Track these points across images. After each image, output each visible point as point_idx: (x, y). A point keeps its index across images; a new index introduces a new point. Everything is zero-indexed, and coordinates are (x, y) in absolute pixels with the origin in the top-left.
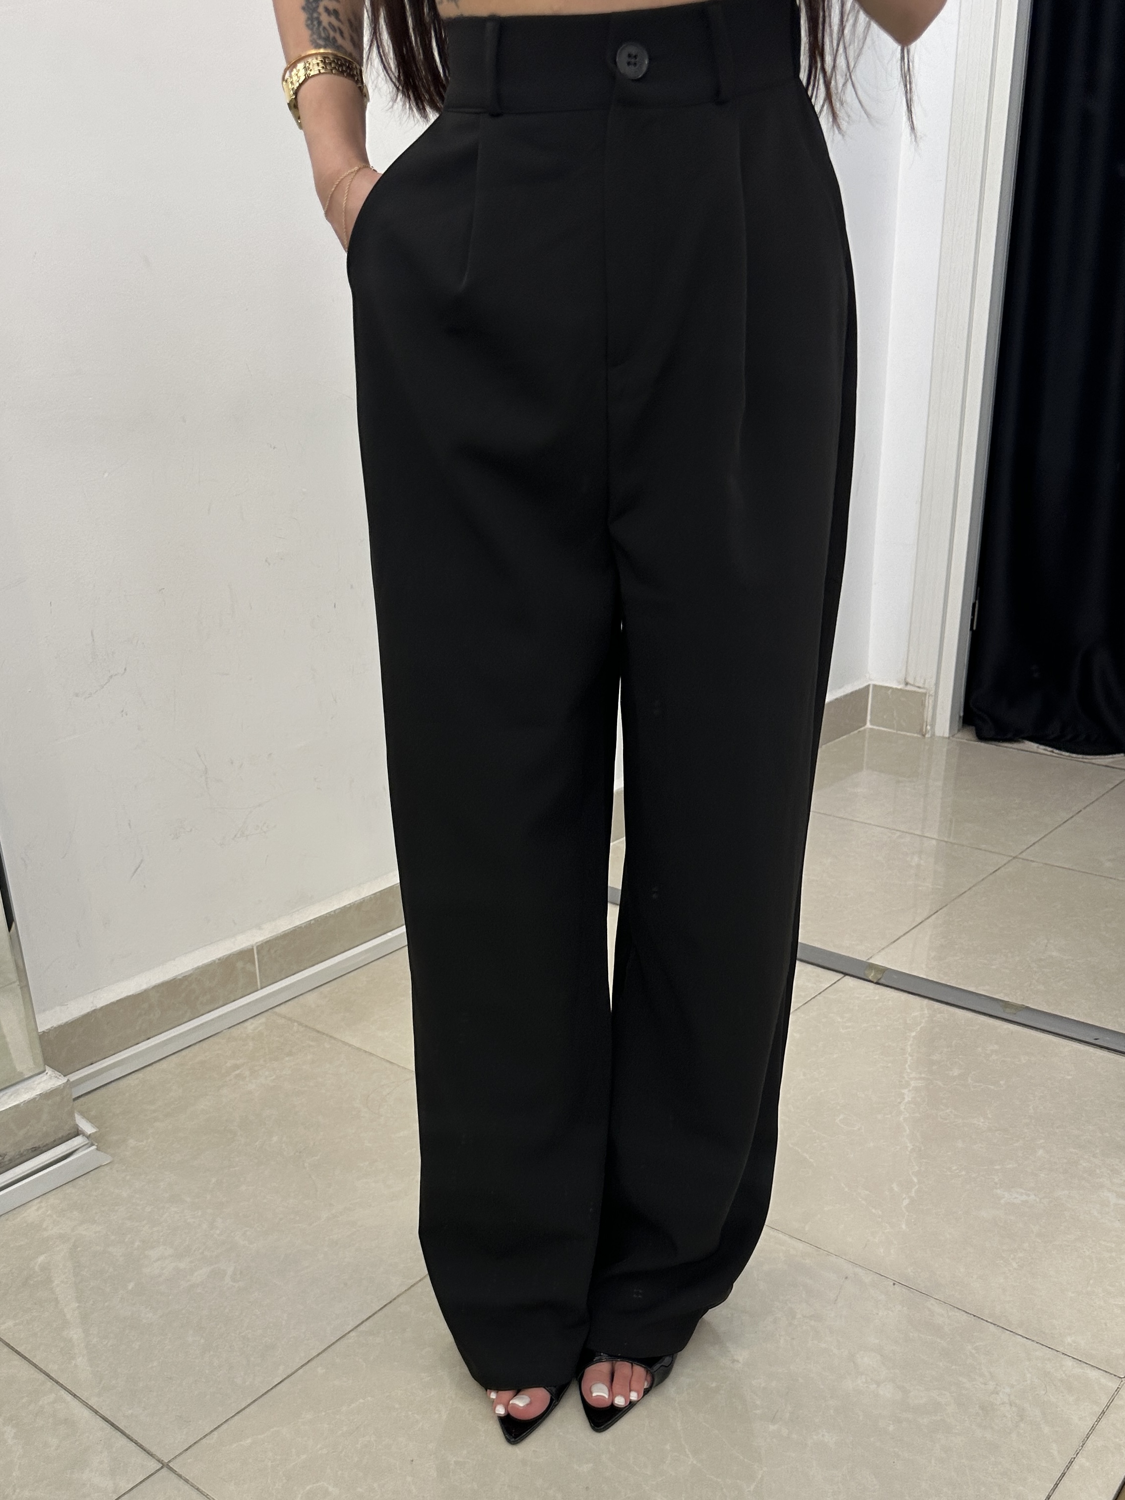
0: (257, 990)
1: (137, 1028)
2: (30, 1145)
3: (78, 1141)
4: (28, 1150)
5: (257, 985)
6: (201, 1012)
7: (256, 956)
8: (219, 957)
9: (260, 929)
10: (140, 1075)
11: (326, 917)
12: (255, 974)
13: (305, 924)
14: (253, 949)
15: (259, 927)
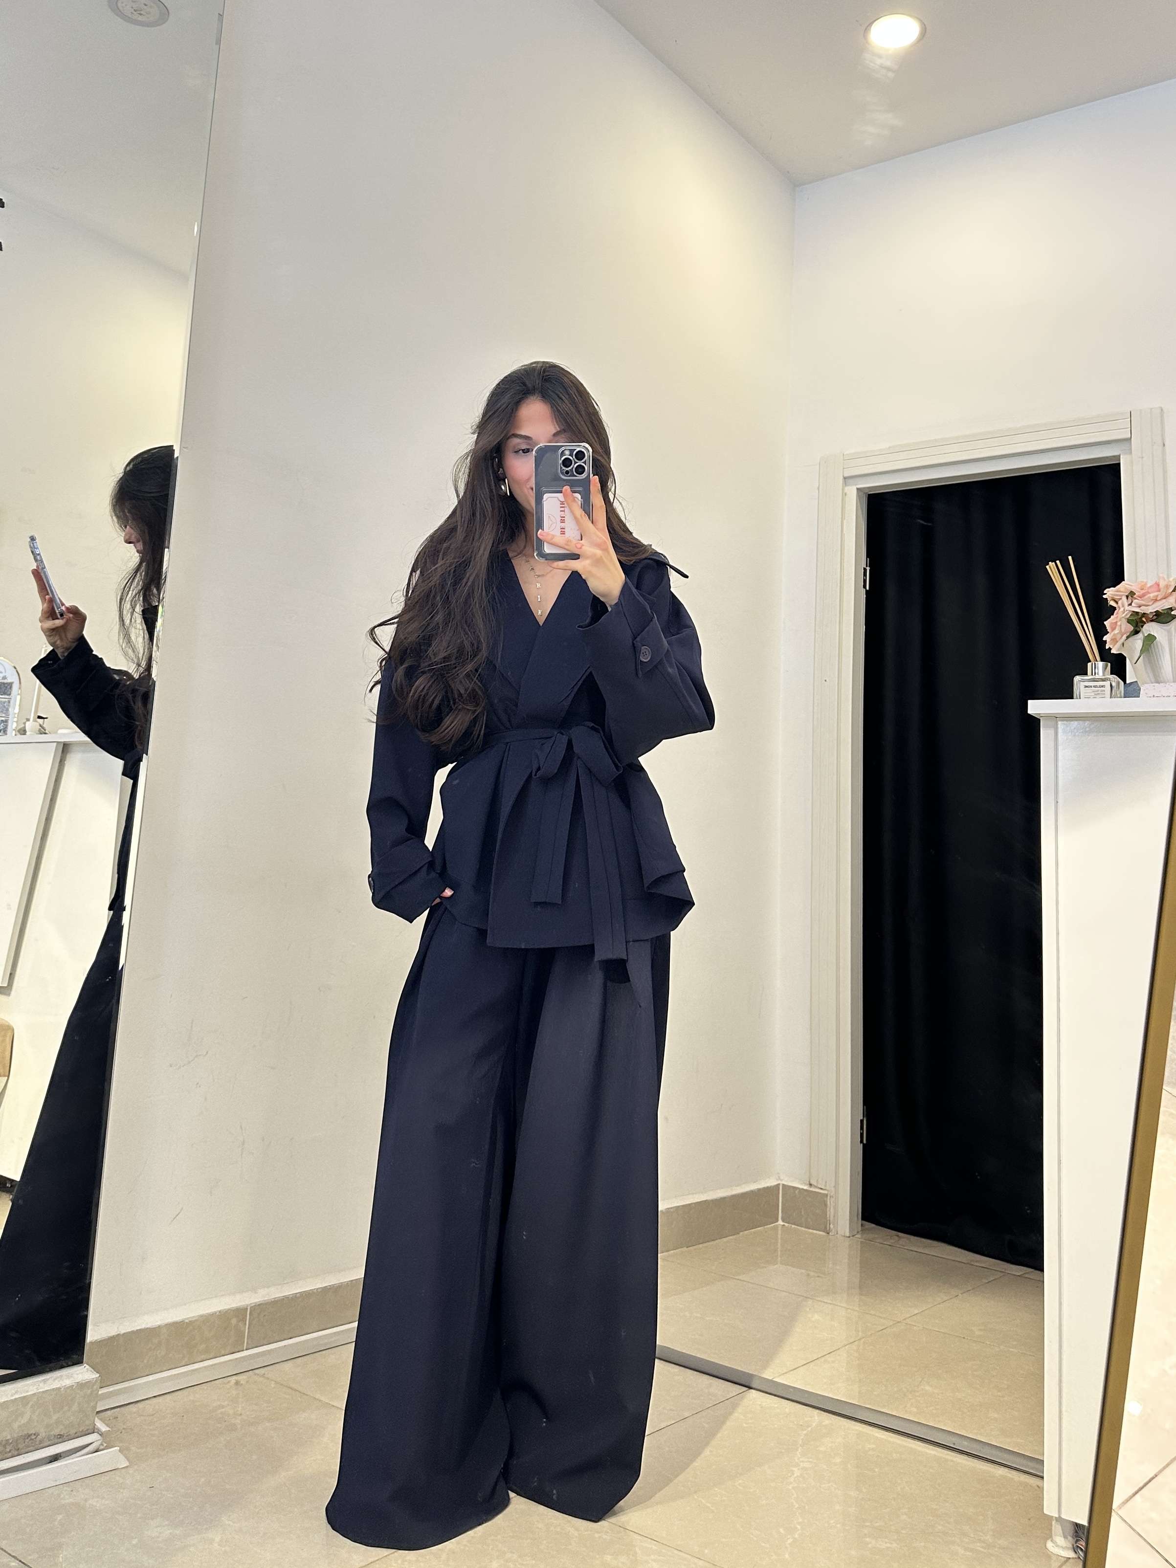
0: (243, 1351)
1: (145, 1361)
2: (57, 1432)
3: (94, 1437)
4: (55, 1436)
5: (243, 1347)
6: (195, 1361)
7: (248, 1316)
8: (219, 1309)
9: (256, 1293)
10: (140, 1405)
11: (309, 1294)
12: (245, 1335)
13: (291, 1296)
14: (247, 1309)
15: (254, 1290)
